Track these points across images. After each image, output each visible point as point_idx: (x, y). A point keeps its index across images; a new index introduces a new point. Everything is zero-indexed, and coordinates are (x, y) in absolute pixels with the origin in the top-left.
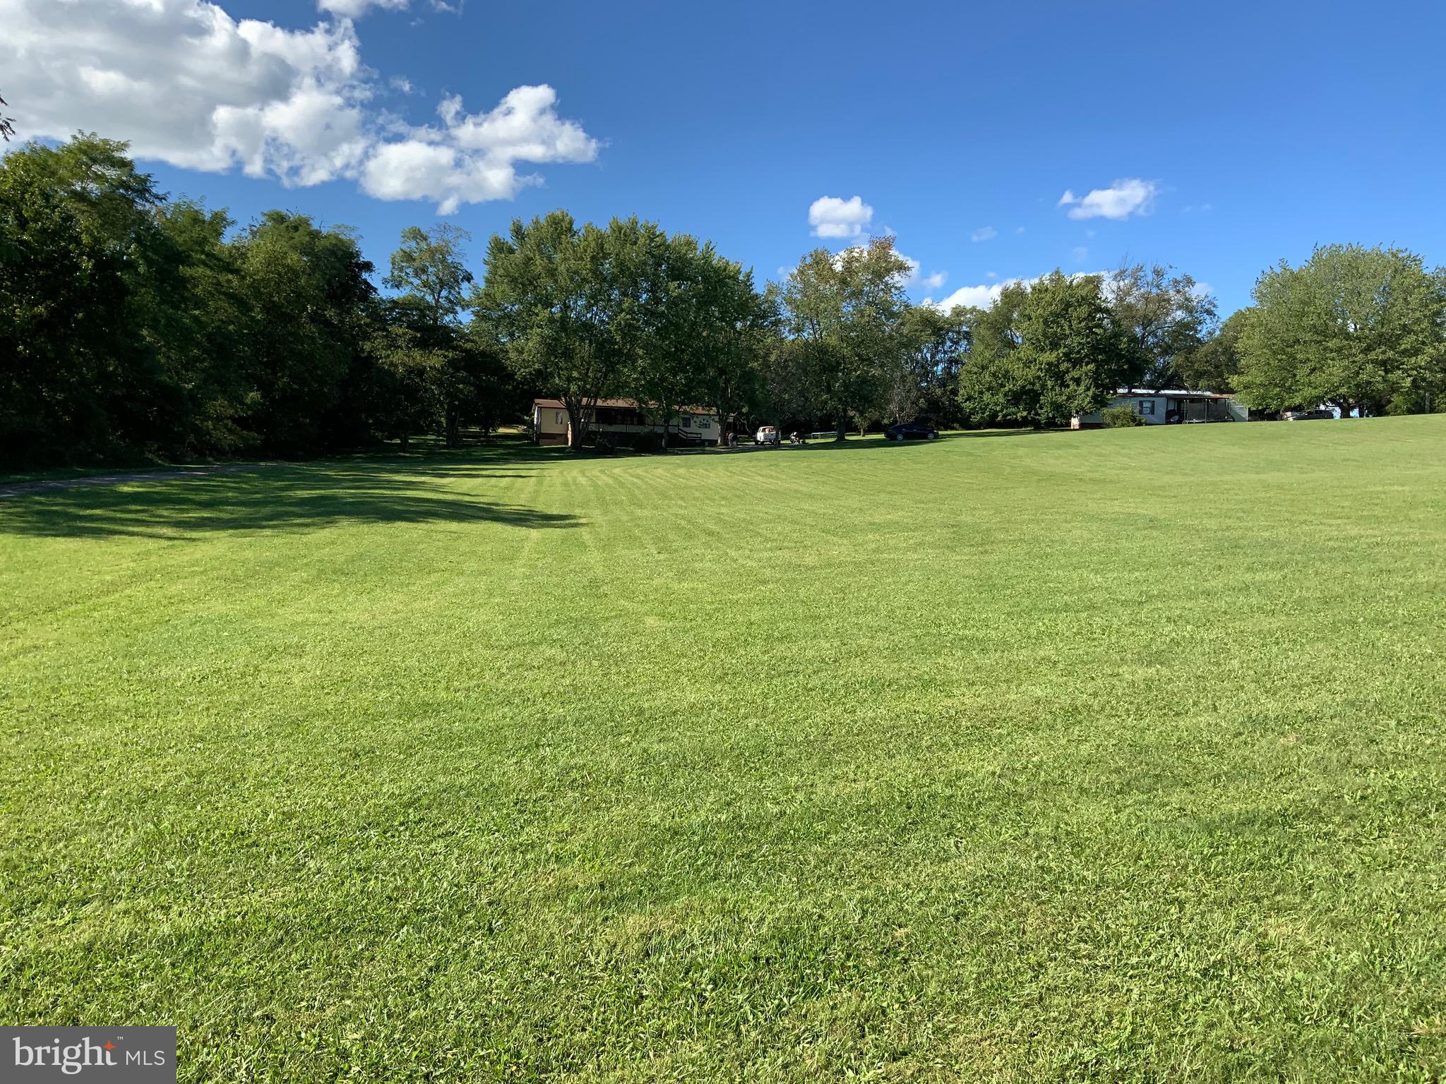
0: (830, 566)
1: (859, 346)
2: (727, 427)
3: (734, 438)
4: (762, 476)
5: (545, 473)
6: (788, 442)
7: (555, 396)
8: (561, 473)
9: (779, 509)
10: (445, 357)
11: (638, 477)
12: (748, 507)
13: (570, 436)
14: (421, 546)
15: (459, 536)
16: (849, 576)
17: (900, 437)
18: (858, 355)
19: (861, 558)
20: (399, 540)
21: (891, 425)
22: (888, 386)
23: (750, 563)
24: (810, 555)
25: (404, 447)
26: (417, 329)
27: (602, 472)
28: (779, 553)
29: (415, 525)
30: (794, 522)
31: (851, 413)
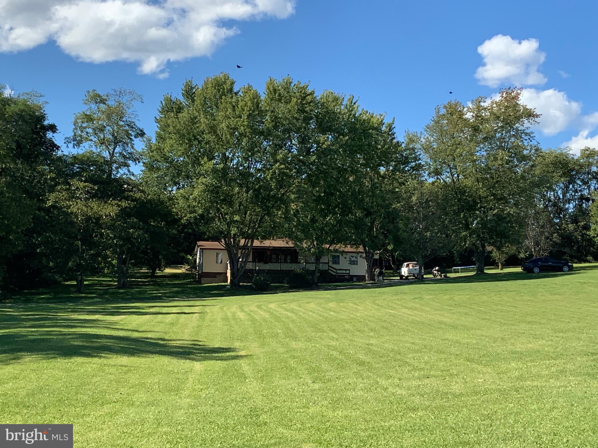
0: (476, 393)
1: (494, 187)
2: (373, 264)
3: (381, 274)
4: (408, 308)
5: (207, 309)
6: (431, 276)
7: (215, 238)
8: (222, 308)
9: (424, 339)
10: (119, 206)
11: (292, 311)
12: (395, 338)
13: (229, 275)
14: (94, 380)
15: (129, 369)
16: (495, 403)
17: (536, 270)
18: (494, 195)
19: (506, 385)
20: (75, 374)
21: (527, 258)
22: (522, 224)
23: (399, 392)
24: (457, 382)
25: (79, 288)
26: (94, 182)
27: (259, 307)
28: (426, 381)
29: (89, 360)
30: (440, 352)
31: (489, 248)
